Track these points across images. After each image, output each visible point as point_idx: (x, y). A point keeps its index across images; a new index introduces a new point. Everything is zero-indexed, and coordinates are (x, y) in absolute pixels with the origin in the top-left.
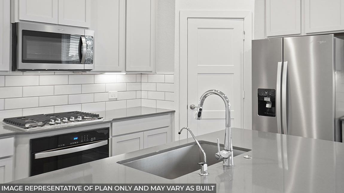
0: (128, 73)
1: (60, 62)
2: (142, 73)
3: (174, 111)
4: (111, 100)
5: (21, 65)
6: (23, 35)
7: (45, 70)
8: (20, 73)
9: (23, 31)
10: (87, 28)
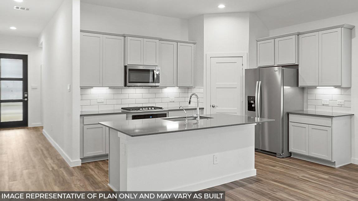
0: (180, 87)
1: (149, 82)
2: (189, 87)
3: (203, 108)
4: (171, 102)
5: (128, 84)
6: (129, 71)
7: (138, 86)
8: (128, 87)
9: (129, 69)
10: (157, 66)
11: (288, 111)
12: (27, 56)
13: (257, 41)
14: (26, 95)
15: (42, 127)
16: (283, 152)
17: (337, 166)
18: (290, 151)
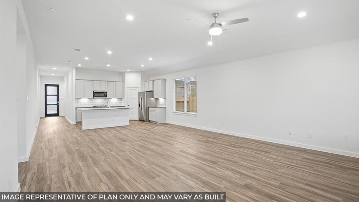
5: (95, 97)
9: (95, 92)
11: (149, 106)
12: (59, 85)
13: (145, 82)
14: (58, 102)
15: (65, 116)
16: (146, 120)
17: (158, 123)
18: (149, 120)
